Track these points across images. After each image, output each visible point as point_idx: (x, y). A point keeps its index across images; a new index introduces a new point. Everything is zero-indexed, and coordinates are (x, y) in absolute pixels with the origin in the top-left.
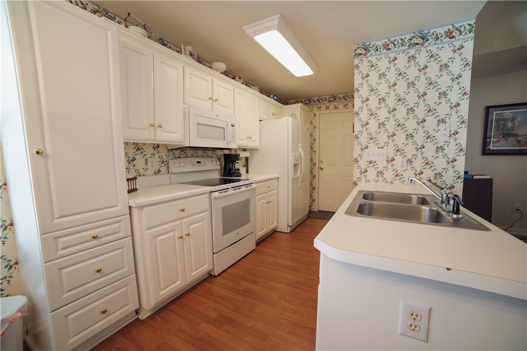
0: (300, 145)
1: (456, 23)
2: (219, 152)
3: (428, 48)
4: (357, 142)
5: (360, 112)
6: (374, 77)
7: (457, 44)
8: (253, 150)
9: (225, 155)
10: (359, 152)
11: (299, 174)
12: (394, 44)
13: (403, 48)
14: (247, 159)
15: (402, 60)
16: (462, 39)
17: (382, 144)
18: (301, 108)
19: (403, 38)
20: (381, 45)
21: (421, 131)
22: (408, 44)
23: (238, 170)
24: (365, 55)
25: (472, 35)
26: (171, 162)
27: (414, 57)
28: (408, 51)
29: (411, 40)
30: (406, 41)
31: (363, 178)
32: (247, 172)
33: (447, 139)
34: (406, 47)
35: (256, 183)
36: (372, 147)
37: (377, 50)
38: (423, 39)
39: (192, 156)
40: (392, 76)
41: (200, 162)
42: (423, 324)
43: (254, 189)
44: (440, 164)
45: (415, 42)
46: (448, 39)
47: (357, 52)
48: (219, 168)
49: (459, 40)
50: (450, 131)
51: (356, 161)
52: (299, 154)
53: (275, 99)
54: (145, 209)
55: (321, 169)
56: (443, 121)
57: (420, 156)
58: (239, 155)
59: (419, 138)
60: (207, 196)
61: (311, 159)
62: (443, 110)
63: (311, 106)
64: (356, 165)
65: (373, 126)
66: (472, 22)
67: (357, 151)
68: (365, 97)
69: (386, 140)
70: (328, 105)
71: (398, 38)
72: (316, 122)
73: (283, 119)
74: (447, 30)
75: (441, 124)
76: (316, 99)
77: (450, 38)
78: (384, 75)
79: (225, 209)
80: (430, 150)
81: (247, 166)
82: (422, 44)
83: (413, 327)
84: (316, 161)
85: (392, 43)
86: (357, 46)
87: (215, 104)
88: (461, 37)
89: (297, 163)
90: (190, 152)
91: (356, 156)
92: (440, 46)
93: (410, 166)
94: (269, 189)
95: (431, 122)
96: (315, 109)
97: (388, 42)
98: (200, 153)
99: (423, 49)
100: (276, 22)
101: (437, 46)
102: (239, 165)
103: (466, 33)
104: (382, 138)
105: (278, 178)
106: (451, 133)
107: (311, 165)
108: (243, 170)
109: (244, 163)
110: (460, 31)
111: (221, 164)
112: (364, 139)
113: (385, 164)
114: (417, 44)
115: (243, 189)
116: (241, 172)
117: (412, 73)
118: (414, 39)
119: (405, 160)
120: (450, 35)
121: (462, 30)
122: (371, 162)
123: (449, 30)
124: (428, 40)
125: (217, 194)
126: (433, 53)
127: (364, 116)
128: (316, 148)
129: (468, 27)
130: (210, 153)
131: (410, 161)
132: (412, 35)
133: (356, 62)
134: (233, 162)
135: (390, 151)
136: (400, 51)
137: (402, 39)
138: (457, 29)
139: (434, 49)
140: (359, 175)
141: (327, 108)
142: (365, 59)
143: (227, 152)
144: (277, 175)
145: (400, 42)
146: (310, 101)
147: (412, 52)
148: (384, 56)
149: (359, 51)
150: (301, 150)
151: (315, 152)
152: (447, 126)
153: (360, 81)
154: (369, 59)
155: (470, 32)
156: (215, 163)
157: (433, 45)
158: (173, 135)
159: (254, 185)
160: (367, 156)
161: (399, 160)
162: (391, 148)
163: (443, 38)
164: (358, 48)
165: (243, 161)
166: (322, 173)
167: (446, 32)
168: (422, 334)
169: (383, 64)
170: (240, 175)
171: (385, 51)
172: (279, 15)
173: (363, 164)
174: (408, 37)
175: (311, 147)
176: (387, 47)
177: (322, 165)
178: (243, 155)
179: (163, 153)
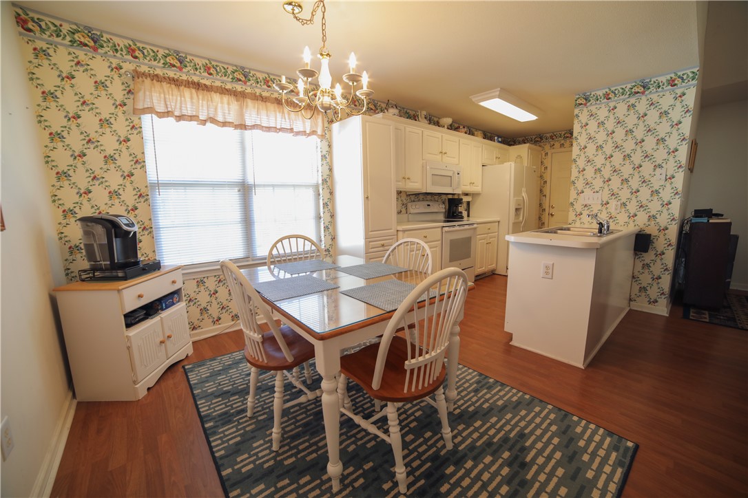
0: (524, 189)
1: (679, 71)
2: (444, 197)
3: (649, 97)
4: (573, 187)
5: (577, 159)
6: (593, 125)
7: (679, 92)
8: (475, 195)
9: (449, 200)
10: (575, 196)
11: (521, 218)
12: (615, 94)
13: (623, 97)
14: (468, 203)
15: (622, 109)
16: (684, 87)
17: (597, 189)
18: (529, 148)
19: (624, 87)
20: (601, 95)
21: (637, 176)
22: (628, 93)
23: (461, 213)
24: (585, 104)
25: (695, 82)
26: (409, 205)
27: (634, 106)
28: (628, 100)
29: (632, 89)
30: (627, 90)
31: (578, 220)
32: (468, 216)
33: (662, 183)
34: (627, 96)
35: (477, 224)
36: (588, 192)
37: (598, 100)
38: (644, 87)
39: (423, 200)
40: (610, 125)
41: (429, 205)
42: (550, 271)
43: (475, 228)
44: (655, 206)
45: (636, 91)
46: (670, 87)
47: (577, 102)
48: (444, 211)
49: (681, 87)
50: (666, 175)
51: (572, 204)
52: (522, 198)
53: (499, 142)
54: (406, 233)
55: (552, 215)
56: (660, 166)
57: (634, 200)
58: (462, 199)
59: (635, 183)
60: (440, 229)
61: (540, 205)
62: (660, 155)
63: (542, 144)
64: (571, 209)
65: (590, 172)
66: (695, 70)
67: (573, 195)
68: (583, 145)
69: (602, 185)
70: (563, 142)
71: (619, 88)
72: (547, 162)
73: (505, 164)
74: (669, 78)
75: (658, 169)
76: (548, 135)
77: (672, 86)
78: (603, 123)
79: (452, 241)
80: (645, 193)
81: (468, 210)
82: (643, 93)
83: (547, 273)
84: (546, 206)
85: (612, 92)
86: (577, 97)
87: (444, 156)
88: (684, 84)
89: (519, 207)
90: (421, 197)
91: (571, 200)
92: (661, 94)
93: (623, 210)
94: (490, 231)
95: (647, 167)
96: (547, 147)
97: (609, 92)
98: (429, 197)
99: (644, 98)
100: (498, 93)
101: (658, 94)
102: (462, 209)
103: (689, 81)
104: (598, 183)
105: (499, 222)
106: (667, 177)
107: (540, 210)
108: (465, 214)
109: (465, 207)
110: (682, 79)
111: (445, 208)
112: (580, 185)
113: (600, 207)
114: (638, 92)
115: (466, 227)
116: (463, 215)
117: (631, 120)
118: (635, 88)
119: (619, 203)
120: (672, 83)
121: (685, 78)
122: (586, 206)
123: (671, 78)
124: (649, 89)
125: (447, 229)
126: (653, 101)
127: (581, 163)
128: (547, 191)
129: (691, 75)
130: (436, 197)
131: (624, 205)
132: (634, 84)
133: (576, 111)
134: (457, 206)
135: (605, 195)
136: (621, 99)
137: (623, 89)
138: (679, 77)
139: (655, 97)
140: (574, 218)
141: (562, 145)
142: (585, 109)
143: (450, 197)
144: (498, 219)
145: (621, 91)
146: (541, 138)
147: (632, 100)
148: (603, 105)
149: (579, 101)
150: (524, 194)
151: (545, 196)
152: (663, 171)
153: (579, 130)
154: (589, 108)
155: (693, 80)
156: (441, 206)
157: (654, 93)
158: (416, 184)
159: (475, 226)
160: (582, 200)
161: (613, 204)
162: (606, 193)
163: (664, 87)
164: (578, 98)
165: (465, 205)
166: (552, 219)
167: (668, 80)
168: (550, 276)
169: (603, 113)
170: (462, 217)
171: (605, 100)
172: (499, 89)
173: (578, 207)
174: (629, 86)
175: (541, 191)
176: (607, 97)
177: (552, 211)
178: (465, 199)
179: (404, 197)
